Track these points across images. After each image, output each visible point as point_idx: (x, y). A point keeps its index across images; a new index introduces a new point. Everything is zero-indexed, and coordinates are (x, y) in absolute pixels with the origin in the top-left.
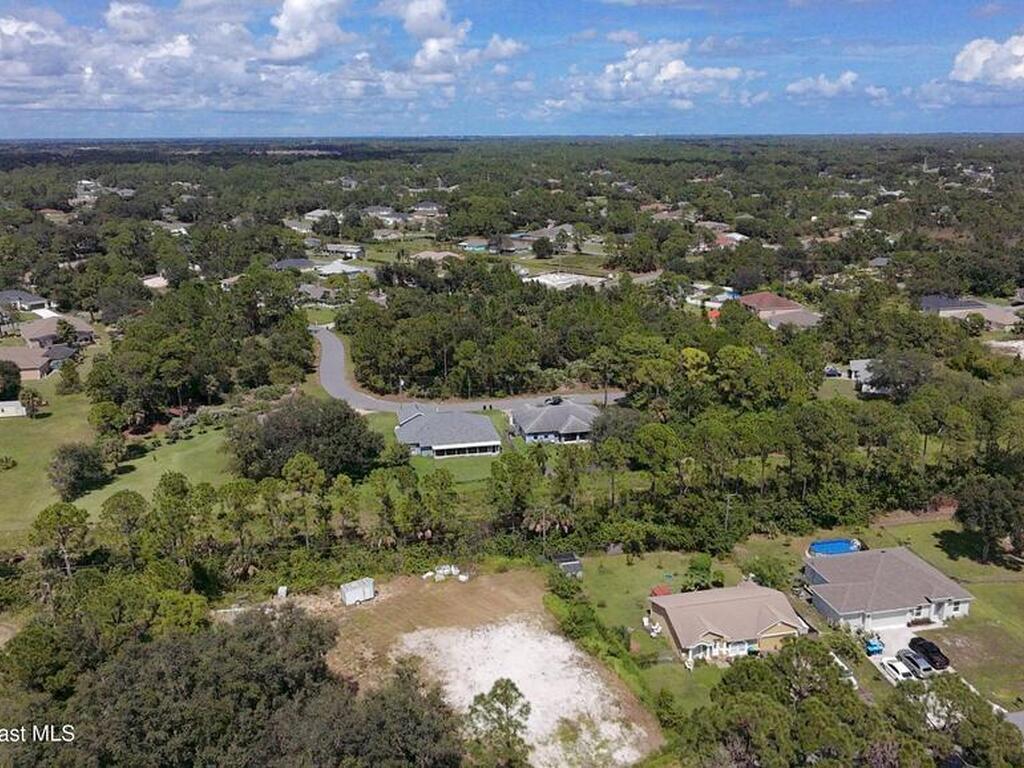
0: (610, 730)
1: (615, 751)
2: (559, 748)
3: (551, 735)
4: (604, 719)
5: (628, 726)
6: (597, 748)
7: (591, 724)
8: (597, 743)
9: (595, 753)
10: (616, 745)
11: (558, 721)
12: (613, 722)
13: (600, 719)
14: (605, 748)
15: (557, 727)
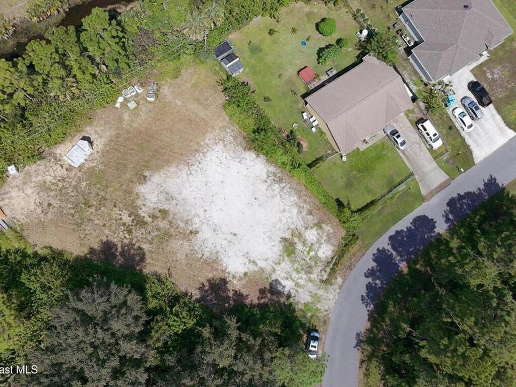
0: (311, 235)
1: (318, 251)
2: (288, 263)
3: (280, 255)
4: (306, 228)
5: (321, 227)
6: (308, 253)
7: (300, 235)
8: (308, 249)
9: (309, 257)
10: (317, 245)
11: (280, 242)
12: (312, 228)
13: (303, 229)
14: (312, 251)
15: (282, 248)
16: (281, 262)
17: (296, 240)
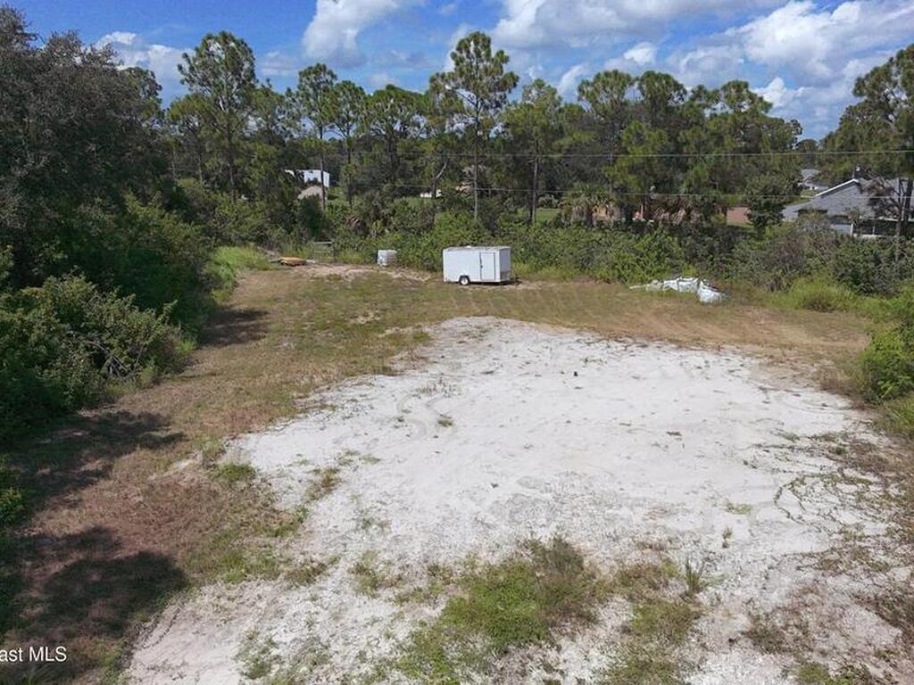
15: (495, 560)
16: (386, 593)
17: (615, 614)
